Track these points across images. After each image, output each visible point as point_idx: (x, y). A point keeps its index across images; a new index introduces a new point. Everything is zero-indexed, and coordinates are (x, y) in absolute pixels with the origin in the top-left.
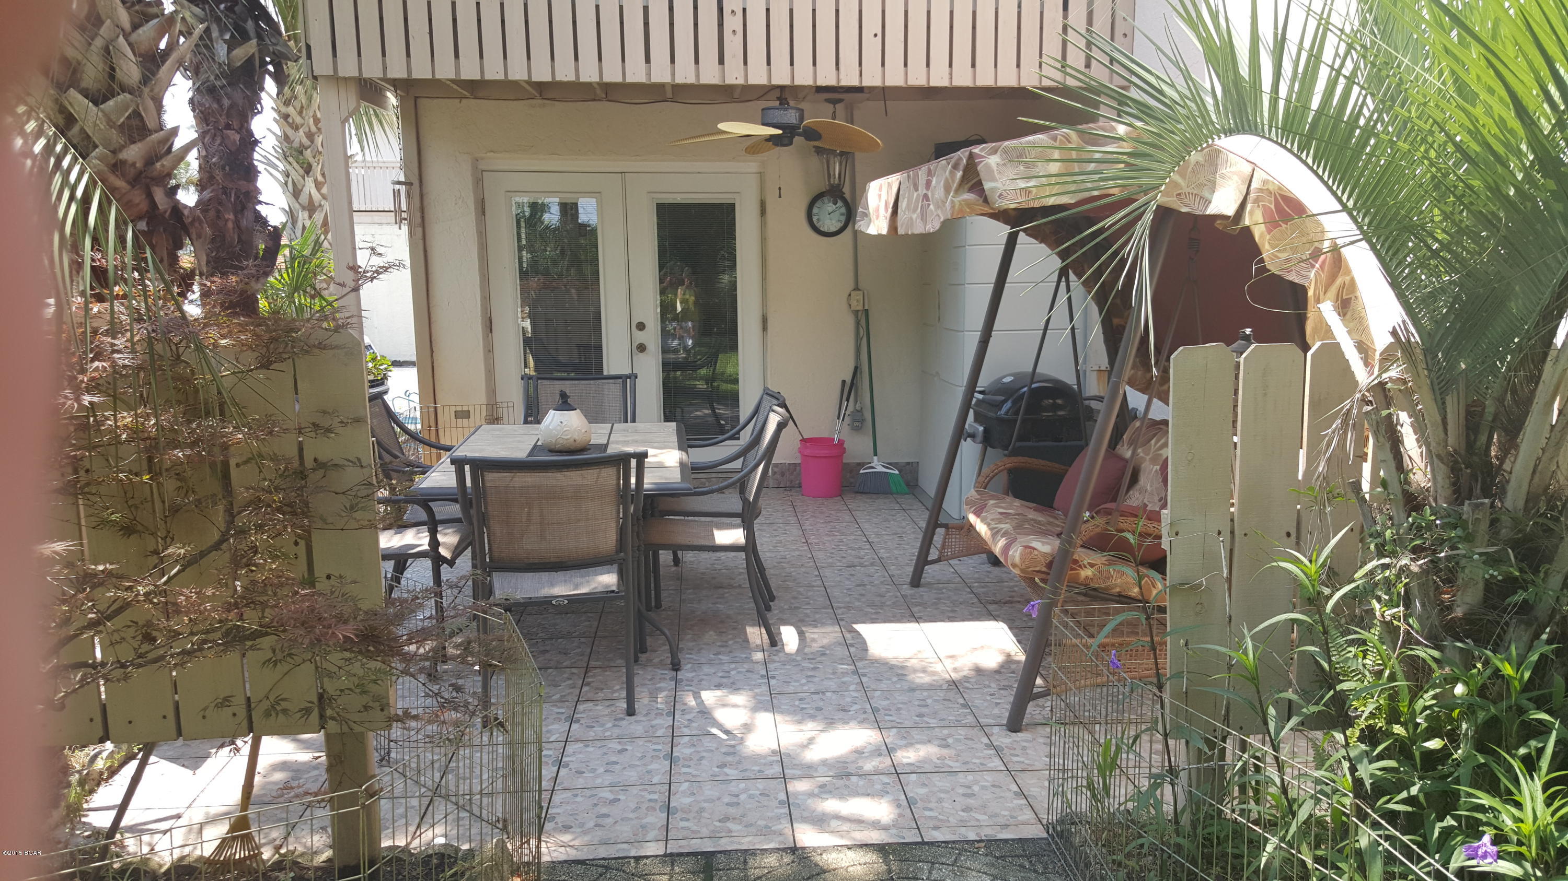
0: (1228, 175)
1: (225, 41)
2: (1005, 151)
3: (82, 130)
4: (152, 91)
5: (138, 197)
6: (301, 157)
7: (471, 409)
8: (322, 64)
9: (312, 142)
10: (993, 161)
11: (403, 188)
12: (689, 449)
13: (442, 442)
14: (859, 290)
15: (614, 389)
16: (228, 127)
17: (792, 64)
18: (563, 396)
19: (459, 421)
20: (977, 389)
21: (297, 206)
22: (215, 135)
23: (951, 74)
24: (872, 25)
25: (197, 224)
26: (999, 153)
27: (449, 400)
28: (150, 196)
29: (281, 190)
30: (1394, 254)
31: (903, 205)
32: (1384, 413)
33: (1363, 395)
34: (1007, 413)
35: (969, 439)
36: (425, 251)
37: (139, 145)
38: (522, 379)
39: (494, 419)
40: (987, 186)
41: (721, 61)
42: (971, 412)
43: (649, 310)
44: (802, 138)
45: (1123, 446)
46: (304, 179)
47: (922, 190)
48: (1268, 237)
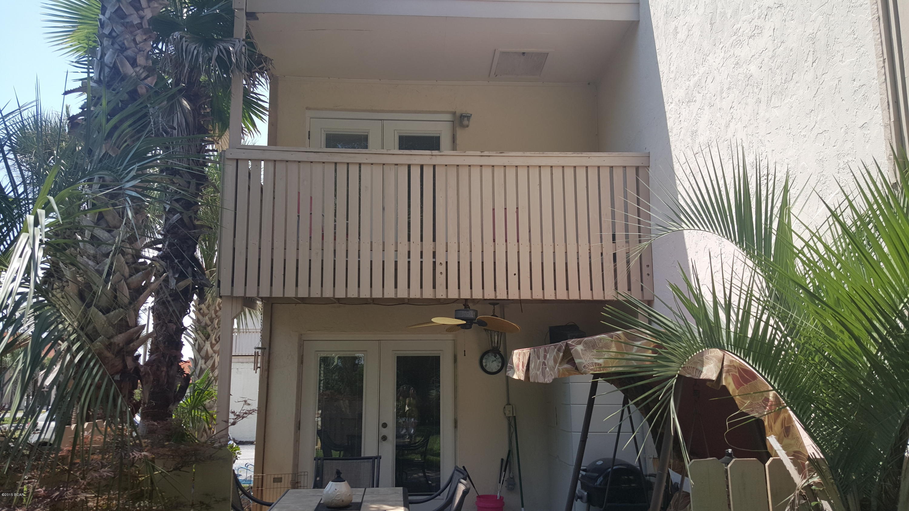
0: (711, 357)
1: (175, 278)
2: (586, 343)
3: (94, 327)
4: (135, 306)
5: (118, 363)
6: (205, 331)
7: (283, 476)
8: (225, 290)
9: (212, 323)
10: (579, 348)
11: (260, 351)
12: (410, 505)
13: (264, 500)
14: (510, 404)
15: (367, 465)
16: (170, 321)
17: (471, 288)
18: (338, 473)
19: (276, 484)
20: (582, 468)
21: (199, 357)
22: (163, 326)
23: (556, 293)
24: (513, 269)
25: (147, 376)
26: (582, 344)
27: (271, 472)
28: (124, 361)
29: (191, 348)
30: (804, 413)
31: (532, 366)
32: (813, 504)
33: (800, 491)
34: (600, 484)
35: (578, 500)
36: (268, 384)
37: (123, 334)
38: (315, 460)
39: (295, 485)
40: (577, 361)
41: (434, 287)
42: (579, 482)
43: (390, 416)
44: (477, 325)
45: (671, 508)
46: (205, 342)
47: (542, 359)
48: (737, 391)
